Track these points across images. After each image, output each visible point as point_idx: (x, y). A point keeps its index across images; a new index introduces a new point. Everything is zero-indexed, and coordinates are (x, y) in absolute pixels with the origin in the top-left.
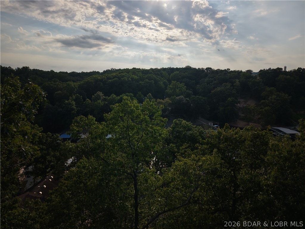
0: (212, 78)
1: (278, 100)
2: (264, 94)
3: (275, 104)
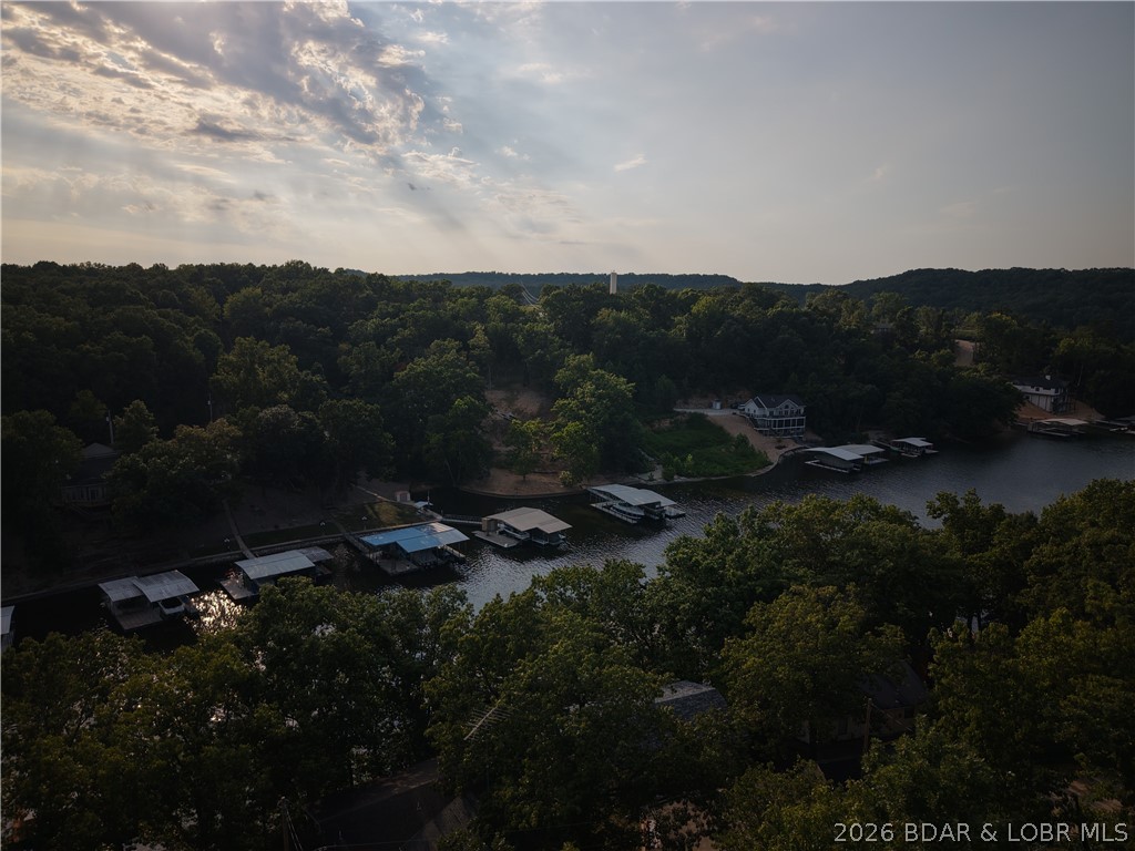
0: (393, 316)
1: (600, 397)
2: (561, 375)
3: (594, 409)
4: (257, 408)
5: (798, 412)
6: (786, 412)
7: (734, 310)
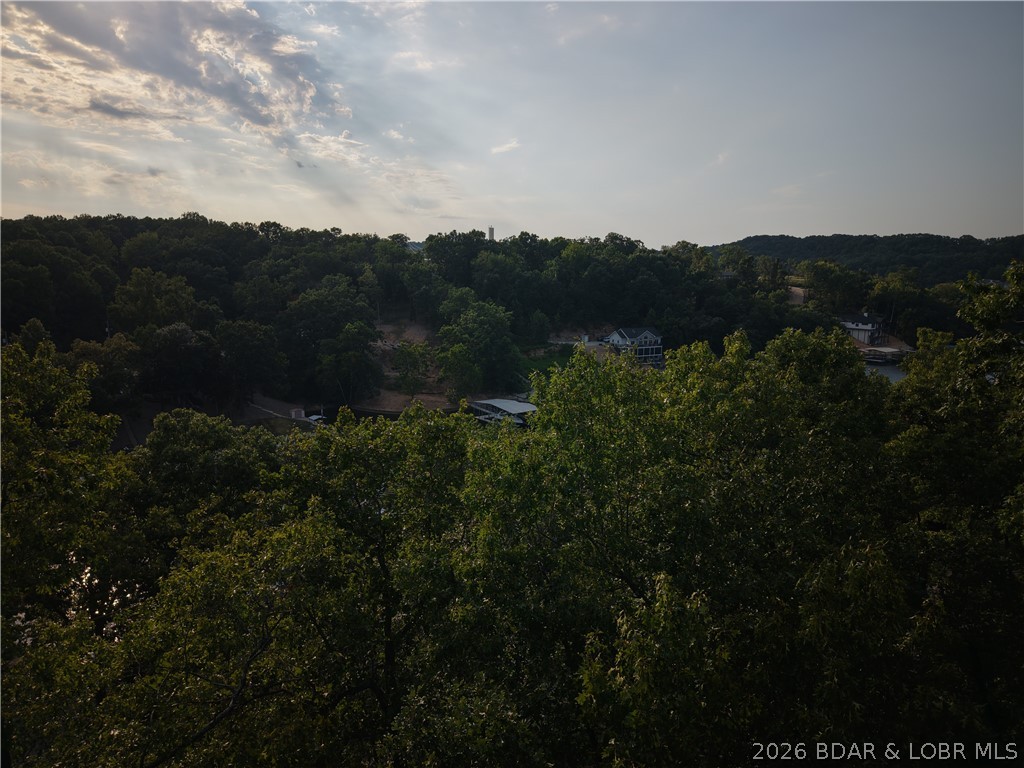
0: (286, 258)
1: (482, 323)
2: (445, 306)
3: (476, 334)
4: (154, 326)
5: (656, 342)
6: (646, 342)
7: (599, 254)
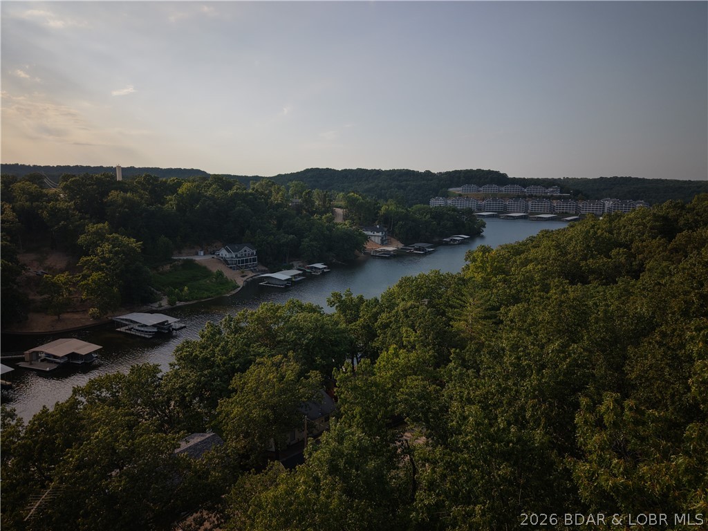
1: (116, 253)
2: (82, 239)
3: (112, 262)
6: (245, 254)
7: (206, 192)
